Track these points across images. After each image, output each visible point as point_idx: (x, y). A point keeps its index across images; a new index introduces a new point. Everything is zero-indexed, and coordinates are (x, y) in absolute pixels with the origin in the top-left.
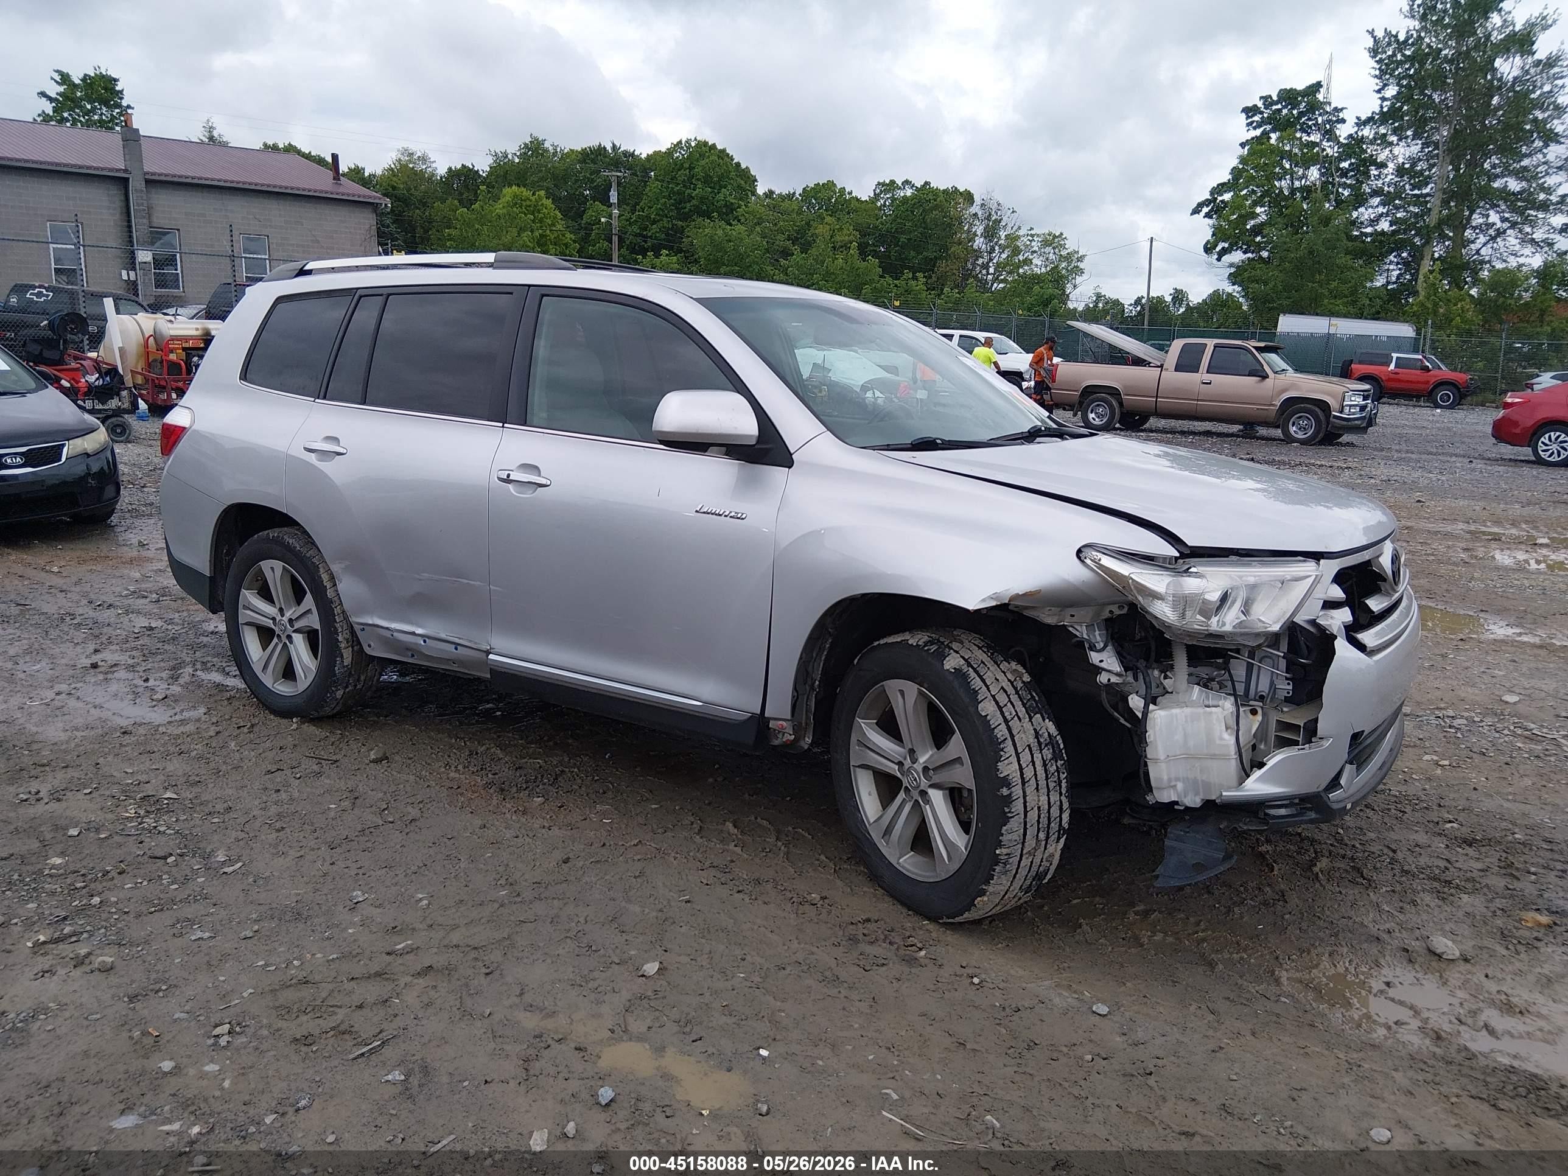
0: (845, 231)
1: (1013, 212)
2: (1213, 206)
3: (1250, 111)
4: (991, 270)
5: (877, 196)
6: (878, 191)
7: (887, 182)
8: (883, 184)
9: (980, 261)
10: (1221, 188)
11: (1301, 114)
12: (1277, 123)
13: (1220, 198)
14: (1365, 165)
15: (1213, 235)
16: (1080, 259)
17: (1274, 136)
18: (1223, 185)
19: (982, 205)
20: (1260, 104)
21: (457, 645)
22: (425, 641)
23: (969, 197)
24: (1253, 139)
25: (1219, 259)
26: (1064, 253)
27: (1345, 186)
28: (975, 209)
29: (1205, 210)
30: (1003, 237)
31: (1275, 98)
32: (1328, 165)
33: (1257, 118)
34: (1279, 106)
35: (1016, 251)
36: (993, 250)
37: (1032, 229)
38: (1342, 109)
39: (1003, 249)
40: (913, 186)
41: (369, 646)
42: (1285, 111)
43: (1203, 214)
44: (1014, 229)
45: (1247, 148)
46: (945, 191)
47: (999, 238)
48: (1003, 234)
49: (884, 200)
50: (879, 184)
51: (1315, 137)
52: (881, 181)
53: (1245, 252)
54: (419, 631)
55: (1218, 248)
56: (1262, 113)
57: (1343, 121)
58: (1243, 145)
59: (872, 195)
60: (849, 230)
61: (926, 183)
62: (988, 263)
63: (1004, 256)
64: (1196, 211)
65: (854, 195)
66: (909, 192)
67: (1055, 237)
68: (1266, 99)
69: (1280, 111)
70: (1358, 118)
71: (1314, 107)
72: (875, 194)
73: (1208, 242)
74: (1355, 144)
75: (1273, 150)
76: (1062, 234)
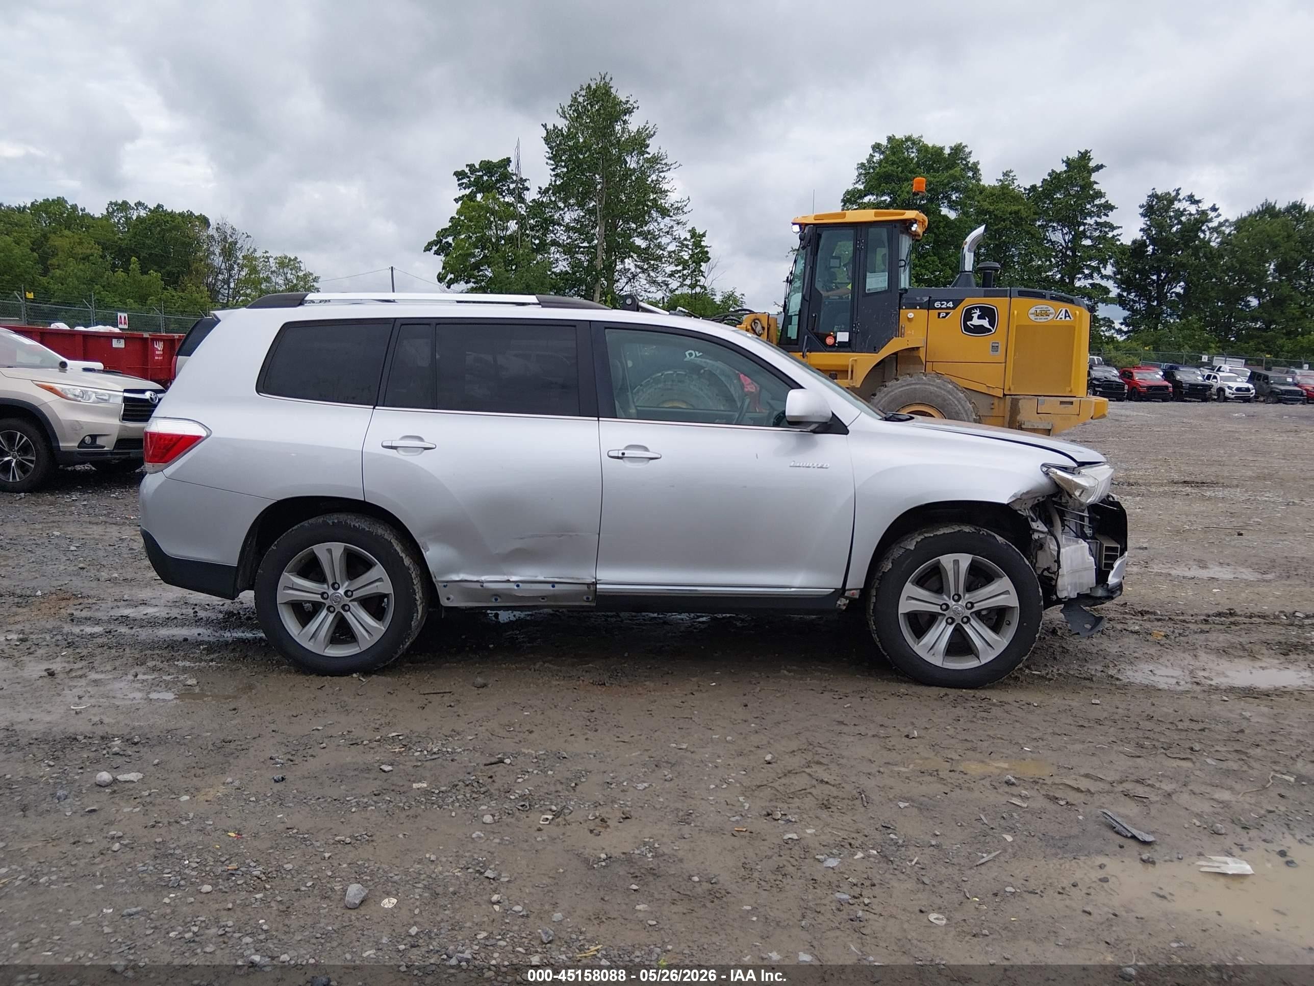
0: (86, 245)
1: (248, 237)
2: (439, 245)
3: (460, 175)
4: (232, 285)
5: (110, 215)
6: (110, 210)
7: (120, 202)
8: (116, 204)
9: (220, 277)
10: (443, 233)
11: (497, 181)
12: (479, 186)
13: (444, 240)
14: (547, 224)
15: (444, 268)
16: (316, 280)
17: (479, 197)
18: (446, 230)
19: (217, 229)
20: (467, 170)
21: (553, 584)
22: (518, 586)
23: (205, 221)
24: (463, 196)
25: (449, 287)
26: (301, 274)
27: (534, 237)
28: (211, 231)
29: (435, 248)
30: (241, 257)
31: (477, 167)
32: (521, 221)
33: (465, 181)
34: (481, 173)
35: (254, 270)
36: (231, 268)
37: (266, 252)
38: (525, 180)
39: (241, 268)
40: (146, 207)
41: (448, 599)
42: (485, 178)
43: (433, 251)
44: (251, 251)
45: (460, 202)
46: (181, 215)
47: (237, 258)
48: (240, 255)
49: (118, 218)
50: (111, 203)
51: (509, 199)
52: (114, 201)
53: (467, 283)
54: (514, 578)
55: (448, 278)
56: (469, 177)
57: (528, 189)
58: (456, 200)
59: (105, 213)
60: (89, 243)
61: (159, 206)
62: (229, 279)
63: (243, 273)
64: (428, 249)
65: (87, 211)
66: (143, 213)
67: (290, 260)
68: (471, 167)
69: (482, 176)
70: (540, 188)
71: (506, 177)
72: (108, 212)
73: (440, 274)
74: (537, 208)
75: (480, 206)
76: (296, 258)
